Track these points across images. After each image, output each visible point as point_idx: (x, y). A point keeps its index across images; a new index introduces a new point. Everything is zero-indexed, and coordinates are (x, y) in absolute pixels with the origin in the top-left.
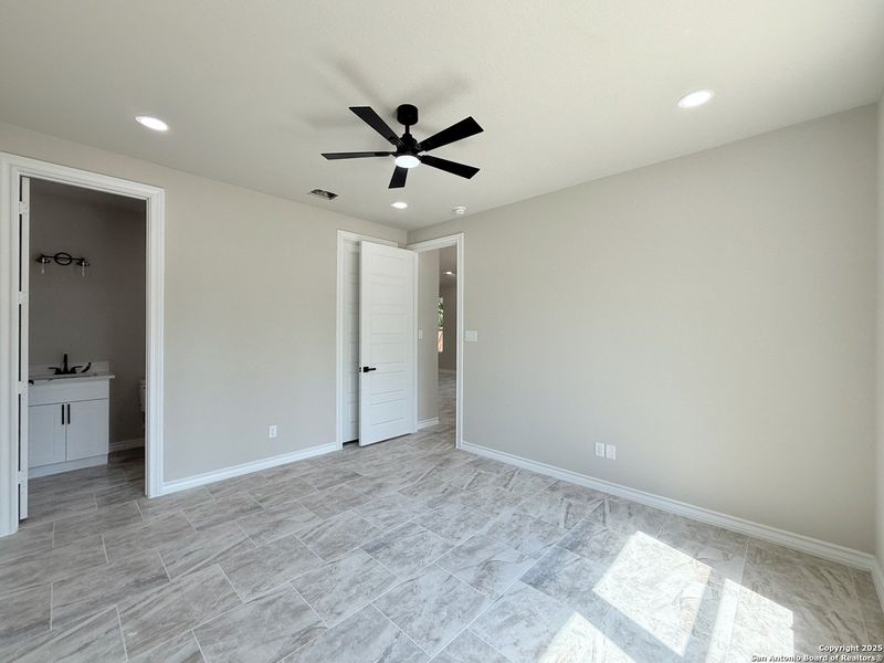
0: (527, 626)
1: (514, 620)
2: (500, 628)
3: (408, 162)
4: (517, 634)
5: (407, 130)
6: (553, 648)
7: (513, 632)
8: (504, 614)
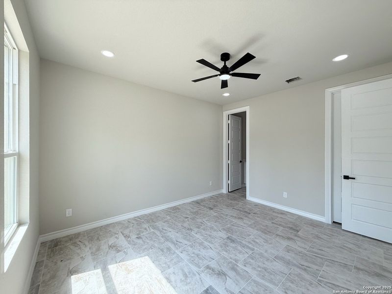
0: (181, 279)
1: (186, 276)
2: (183, 270)
3: (225, 77)
4: (178, 275)
5: (225, 63)
6: (168, 285)
7: (179, 274)
8: (189, 273)
